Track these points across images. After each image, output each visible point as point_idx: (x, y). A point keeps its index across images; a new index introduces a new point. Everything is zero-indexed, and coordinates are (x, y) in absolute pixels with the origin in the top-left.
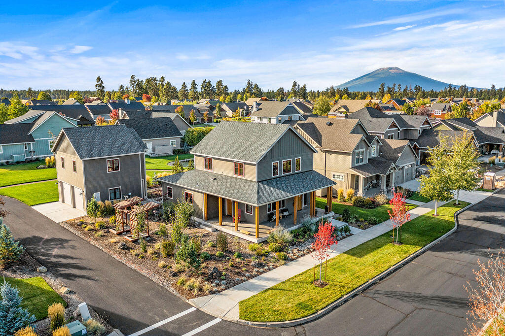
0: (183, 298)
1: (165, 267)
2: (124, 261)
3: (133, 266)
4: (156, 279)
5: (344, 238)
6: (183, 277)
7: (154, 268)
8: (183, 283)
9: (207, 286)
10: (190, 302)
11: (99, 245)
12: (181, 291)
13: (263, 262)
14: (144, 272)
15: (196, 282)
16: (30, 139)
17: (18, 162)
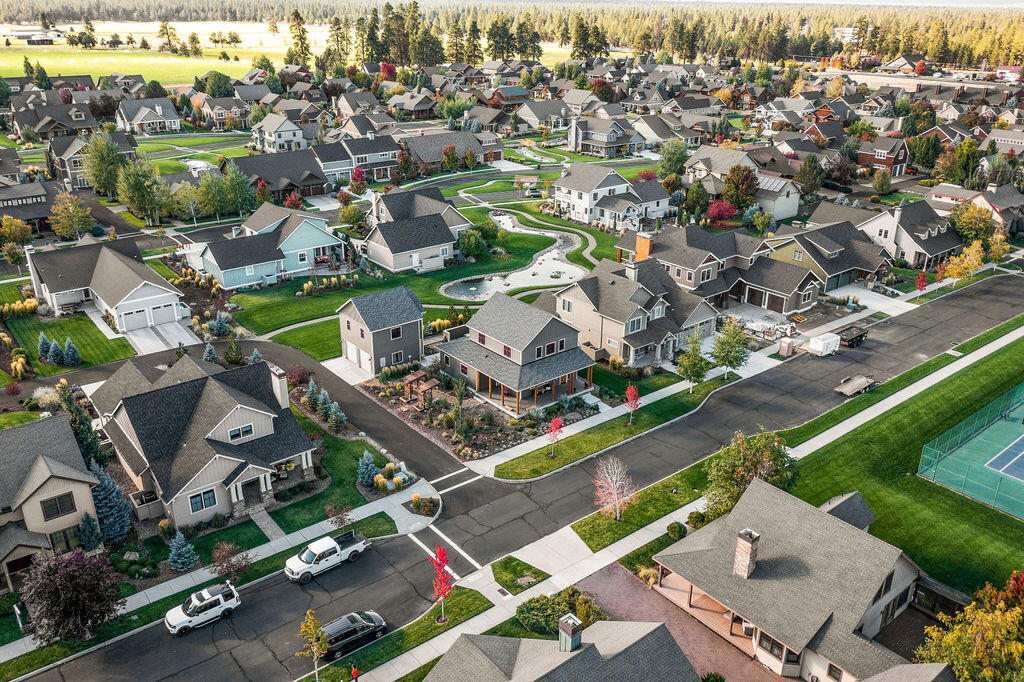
0: (460, 461)
1: (446, 437)
2: (416, 429)
3: (424, 434)
4: (441, 445)
5: (590, 416)
6: (460, 446)
7: (439, 437)
8: (460, 451)
9: (476, 454)
10: (465, 464)
11: (394, 412)
12: (458, 455)
13: (516, 435)
14: (433, 440)
15: (468, 450)
16: (280, 255)
17: (271, 285)
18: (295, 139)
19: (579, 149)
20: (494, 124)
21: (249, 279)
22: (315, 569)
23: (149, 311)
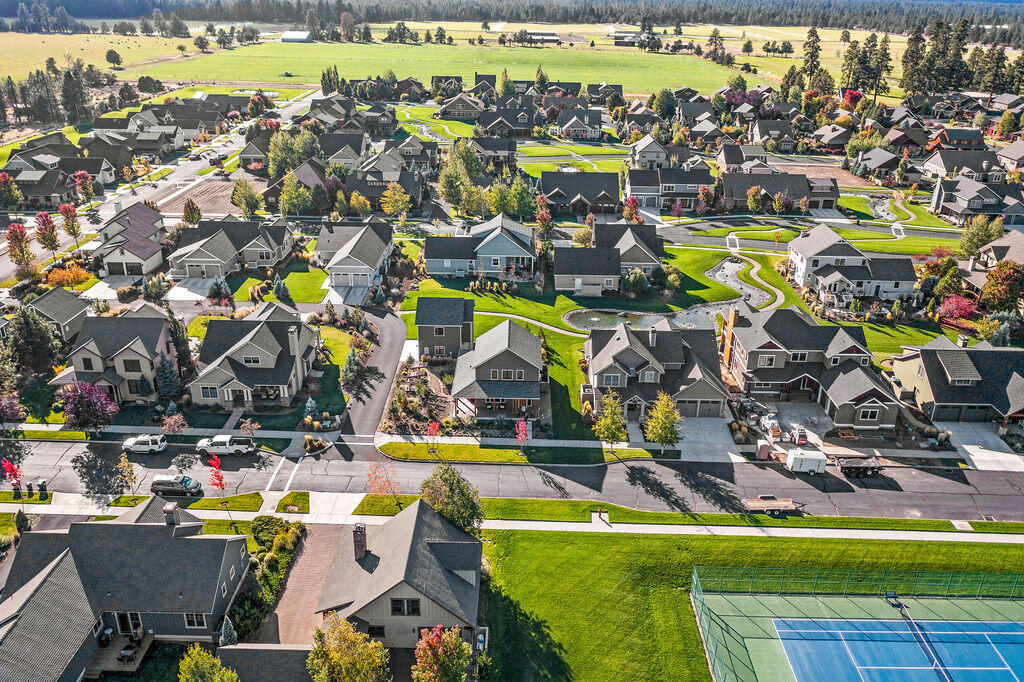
16: (474, 256)
17: (458, 278)
18: (659, 161)
19: (939, 211)
20: (884, 170)
21: (447, 269)
22: (214, 450)
23: (351, 276)
